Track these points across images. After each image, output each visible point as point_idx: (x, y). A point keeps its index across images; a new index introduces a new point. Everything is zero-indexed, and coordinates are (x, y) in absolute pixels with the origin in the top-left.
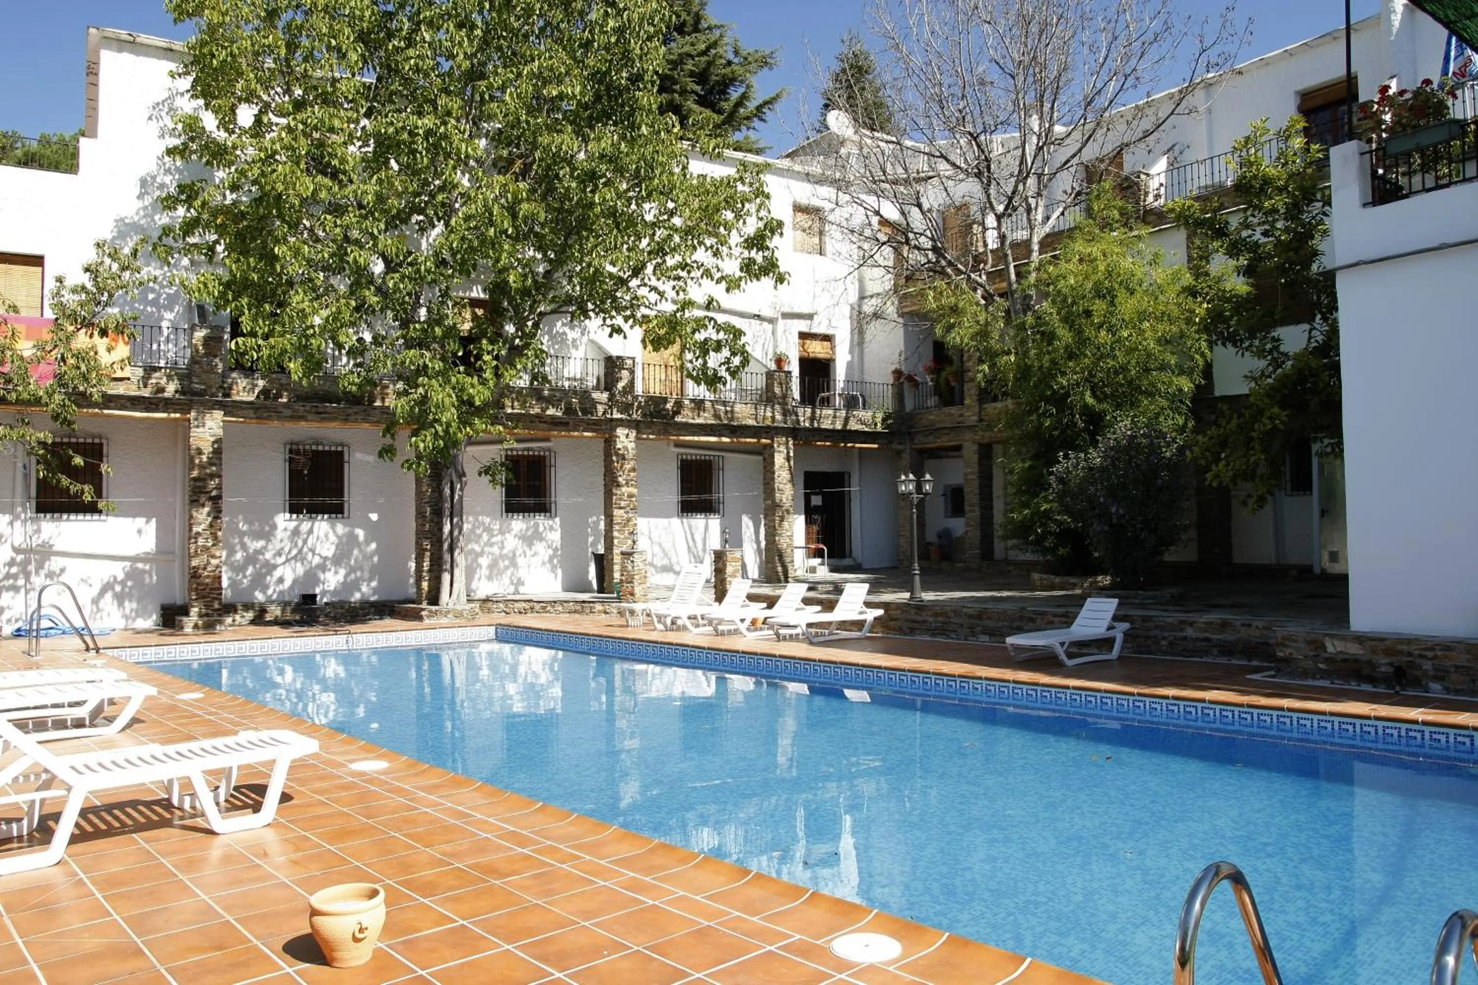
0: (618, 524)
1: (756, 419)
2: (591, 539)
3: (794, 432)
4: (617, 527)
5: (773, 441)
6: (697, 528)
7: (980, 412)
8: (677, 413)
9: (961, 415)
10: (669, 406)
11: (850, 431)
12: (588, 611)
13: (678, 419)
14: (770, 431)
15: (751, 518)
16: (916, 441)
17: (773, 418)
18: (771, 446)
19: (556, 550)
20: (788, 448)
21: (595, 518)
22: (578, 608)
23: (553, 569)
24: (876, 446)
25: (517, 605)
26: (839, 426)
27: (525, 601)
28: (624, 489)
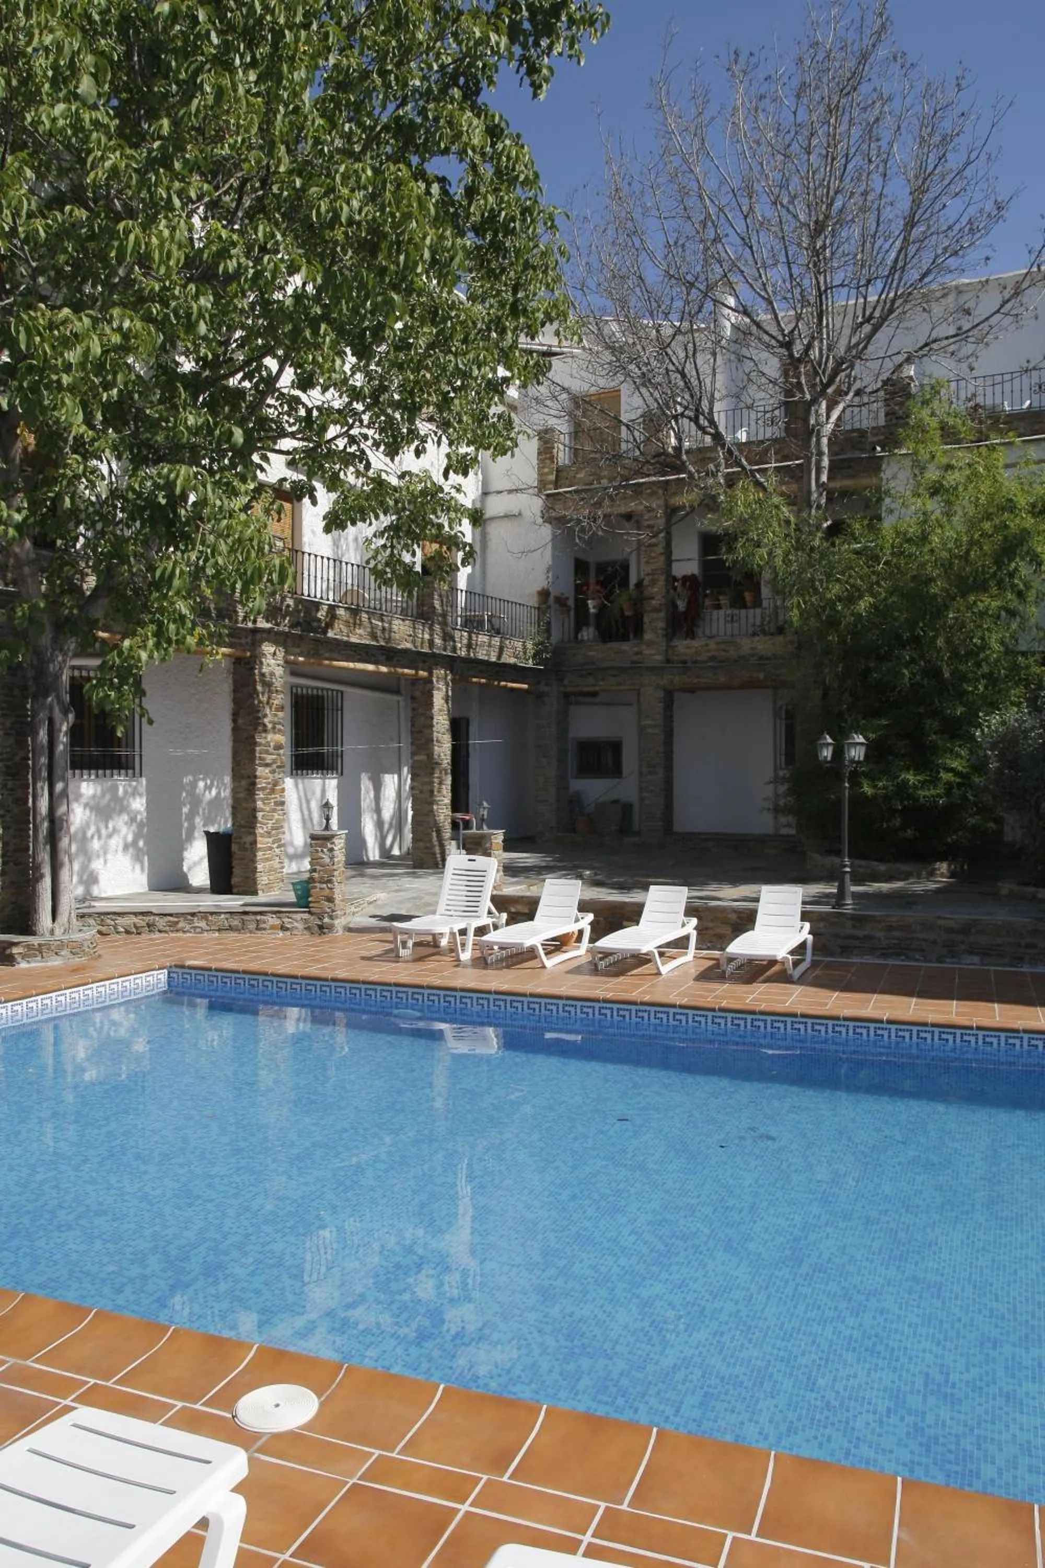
0: (263, 789)
1: (414, 642)
2: (185, 810)
3: (452, 663)
4: (261, 795)
5: (431, 674)
6: (314, 793)
7: (666, 651)
8: (329, 625)
9: (637, 653)
10: (321, 614)
11: (505, 665)
12: (252, 926)
13: (330, 634)
14: (429, 660)
15: (370, 779)
16: (566, 682)
17: (431, 643)
18: (429, 681)
19: (141, 825)
20: (447, 685)
21: (190, 778)
22: (236, 922)
23: (137, 858)
24: (525, 686)
25: (120, 920)
26: (493, 659)
27: (135, 914)
28: (270, 737)
